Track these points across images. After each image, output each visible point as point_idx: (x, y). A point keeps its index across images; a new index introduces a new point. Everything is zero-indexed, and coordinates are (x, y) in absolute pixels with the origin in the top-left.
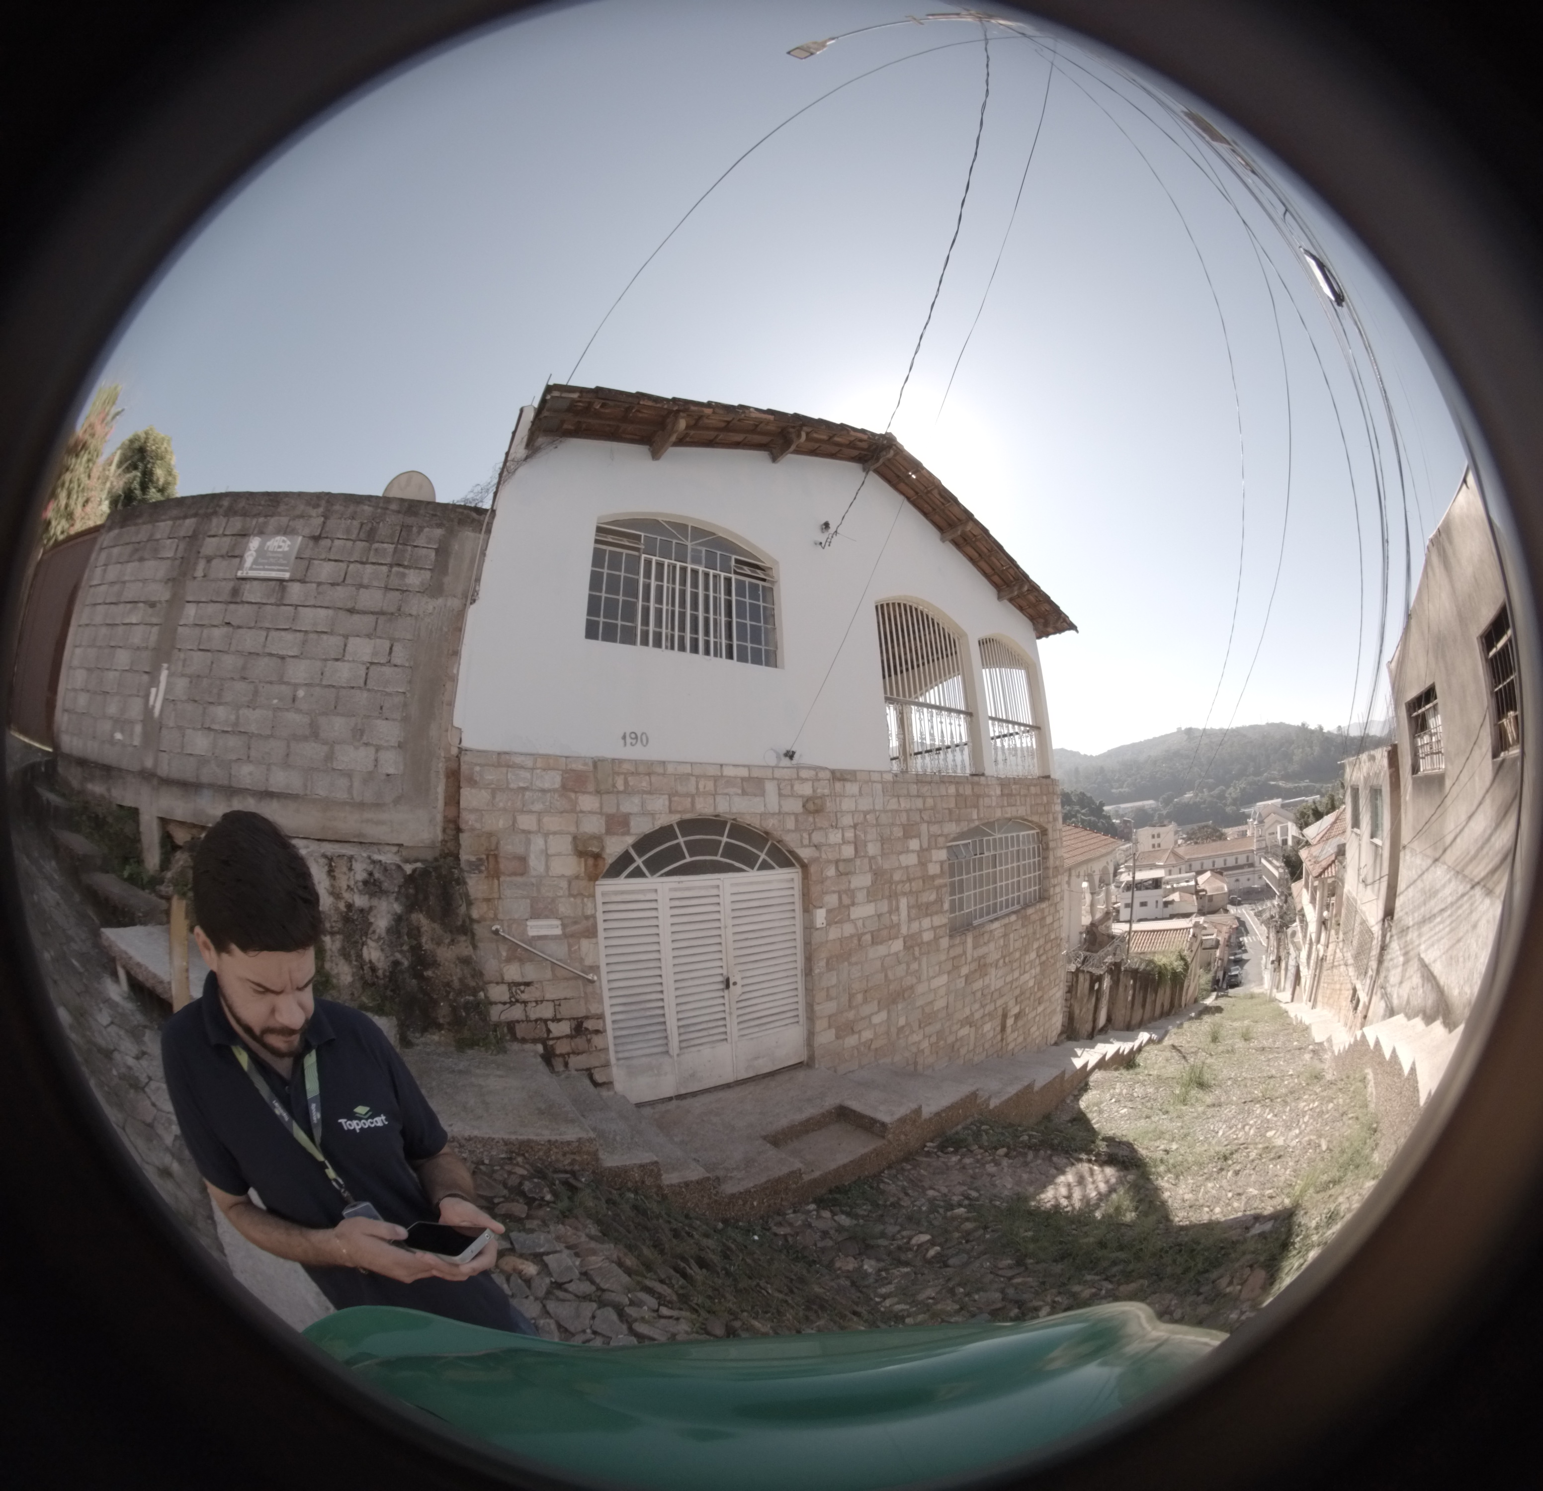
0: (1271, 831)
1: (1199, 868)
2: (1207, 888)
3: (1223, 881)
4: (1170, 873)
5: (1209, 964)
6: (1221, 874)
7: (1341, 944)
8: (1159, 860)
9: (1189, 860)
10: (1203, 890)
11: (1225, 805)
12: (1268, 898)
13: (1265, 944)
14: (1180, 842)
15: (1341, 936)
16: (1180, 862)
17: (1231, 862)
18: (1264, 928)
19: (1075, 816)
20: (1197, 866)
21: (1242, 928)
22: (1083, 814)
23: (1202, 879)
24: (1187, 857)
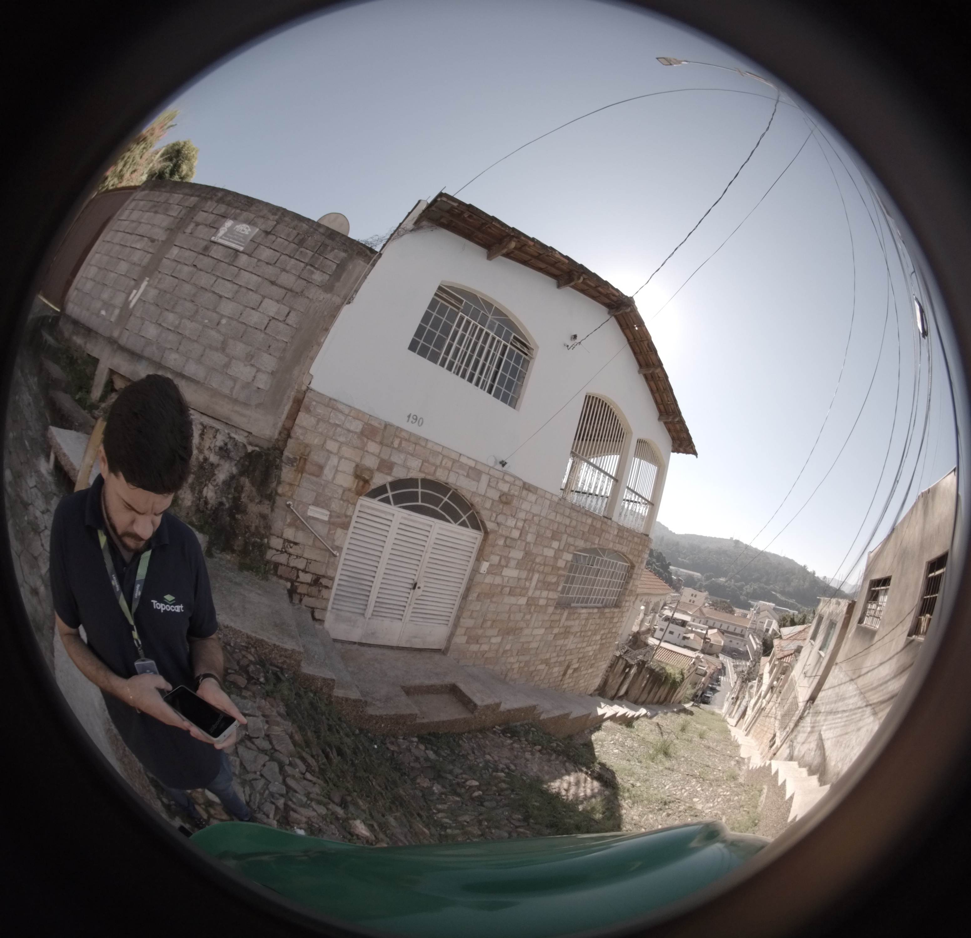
0: (762, 620)
1: (711, 625)
2: (712, 639)
3: (723, 639)
4: (694, 621)
5: (696, 684)
6: (723, 633)
7: (777, 705)
8: (691, 610)
9: (707, 618)
10: (709, 639)
11: (741, 594)
12: (744, 659)
13: (732, 686)
14: (706, 605)
15: (779, 700)
16: (701, 616)
17: (731, 629)
18: (735, 676)
19: (651, 565)
20: (711, 623)
21: (722, 671)
22: (657, 566)
23: (711, 632)
24: (707, 616)
